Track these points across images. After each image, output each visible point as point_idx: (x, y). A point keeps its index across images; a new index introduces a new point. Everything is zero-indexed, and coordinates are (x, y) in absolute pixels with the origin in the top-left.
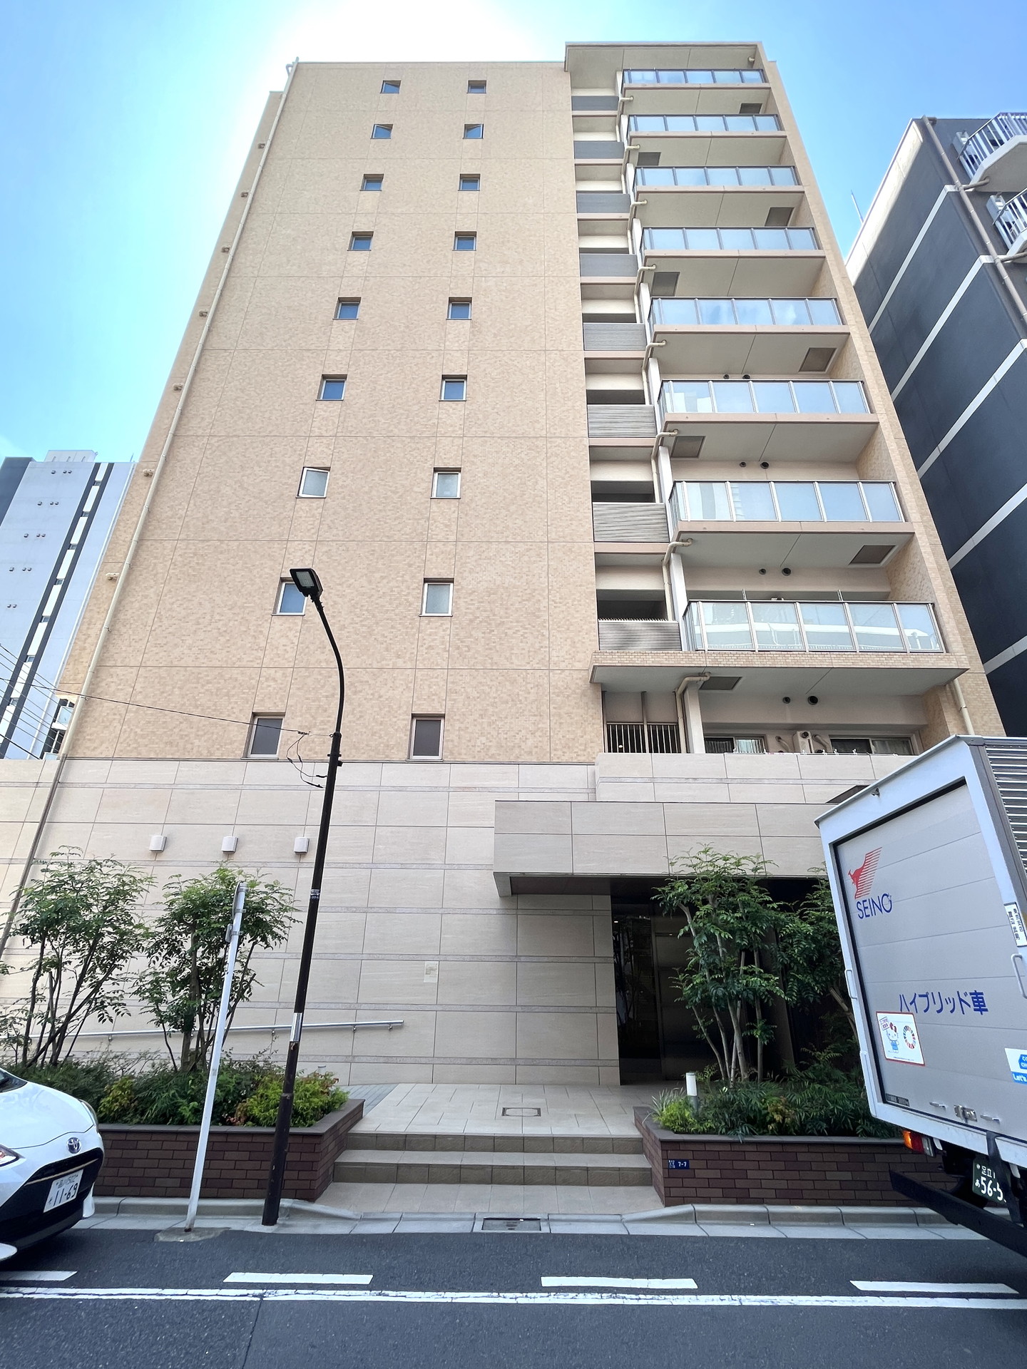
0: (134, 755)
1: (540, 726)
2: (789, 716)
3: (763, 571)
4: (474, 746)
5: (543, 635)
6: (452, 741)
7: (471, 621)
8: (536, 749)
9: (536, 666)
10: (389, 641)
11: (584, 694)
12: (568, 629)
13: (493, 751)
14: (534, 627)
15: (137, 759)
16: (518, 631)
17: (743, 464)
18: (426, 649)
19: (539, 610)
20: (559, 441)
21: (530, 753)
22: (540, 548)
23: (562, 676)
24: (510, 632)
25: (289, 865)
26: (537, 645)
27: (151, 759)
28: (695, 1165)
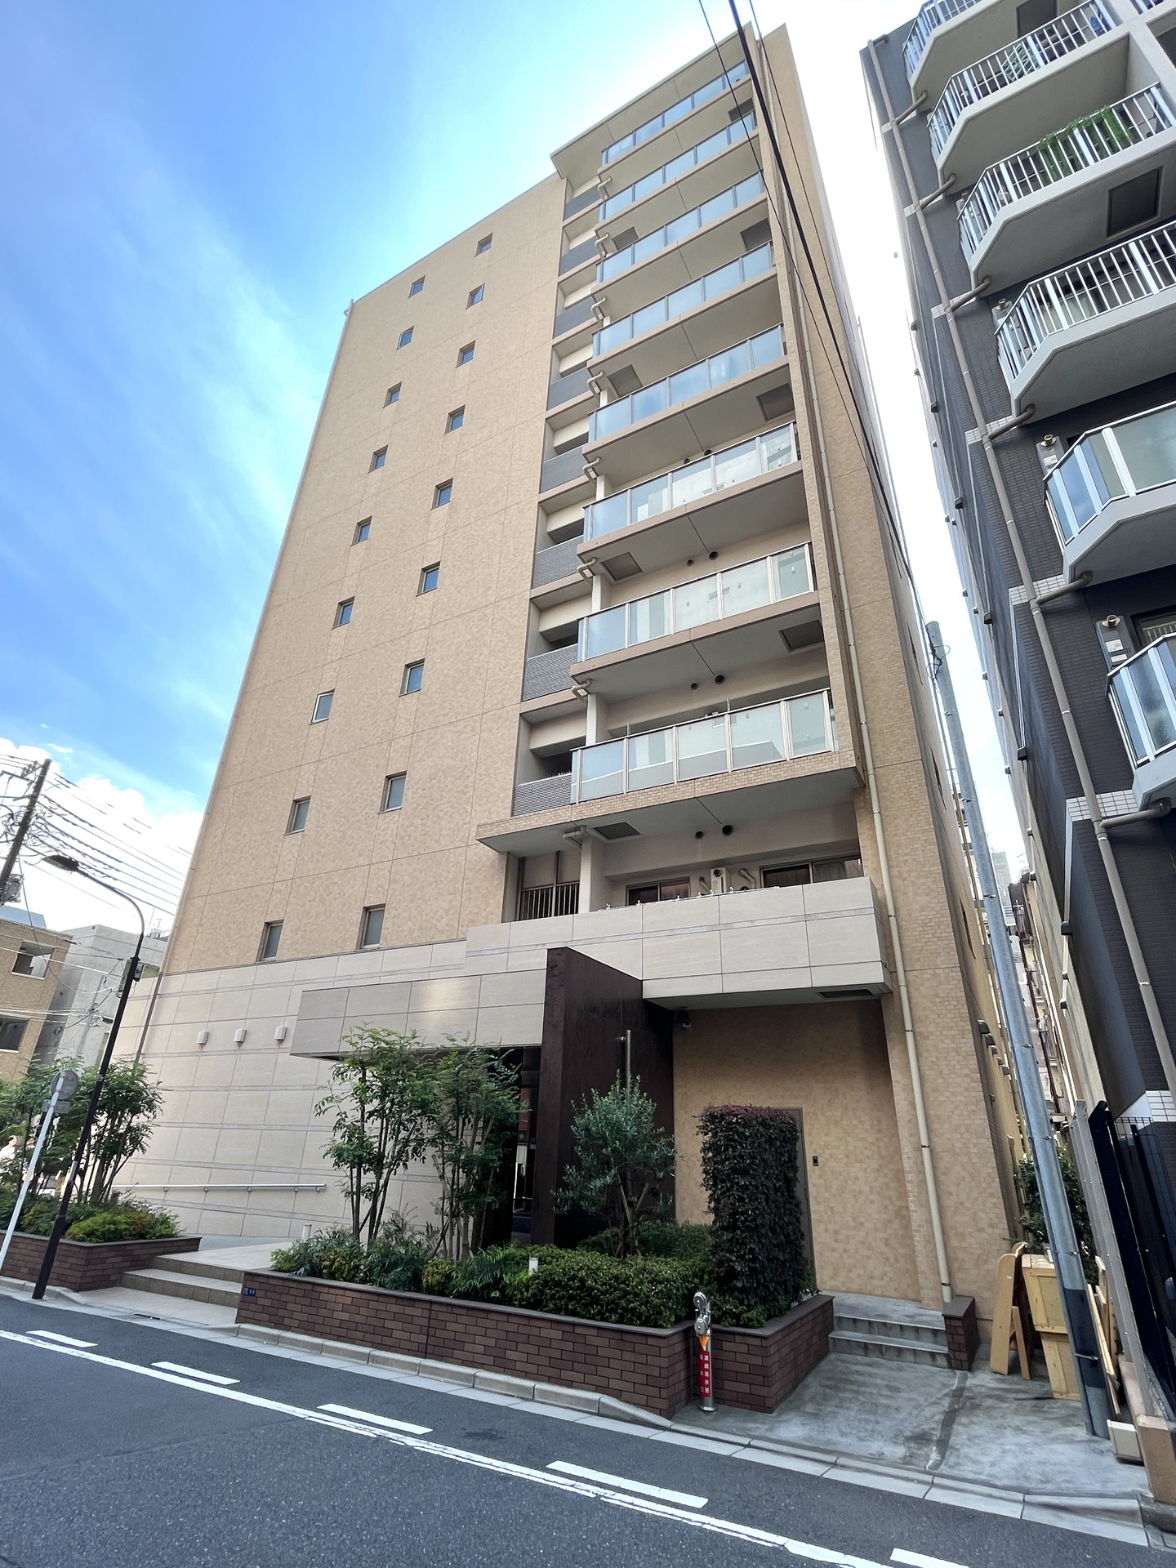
0: (198, 968)
1: (453, 904)
2: (702, 854)
3: (694, 686)
4: (402, 931)
5: (467, 812)
6: (388, 928)
7: (415, 809)
8: (447, 928)
9: (458, 844)
10: (356, 842)
11: (492, 866)
12: (488, 800)
13: (415, 934)
14: (461, 804)
15: (199, 971)
16: (448, 812)
17: (690, 562)
18: (380, 844)
19: (467, 786)
20: (505, 602)
21: (442, 932)
22: (475, 722)
23: (477, 850)
24: (441, 814)
25: (273, 1051)
26: (461, 824)
27: (206, 970)
28: (259, 1293)
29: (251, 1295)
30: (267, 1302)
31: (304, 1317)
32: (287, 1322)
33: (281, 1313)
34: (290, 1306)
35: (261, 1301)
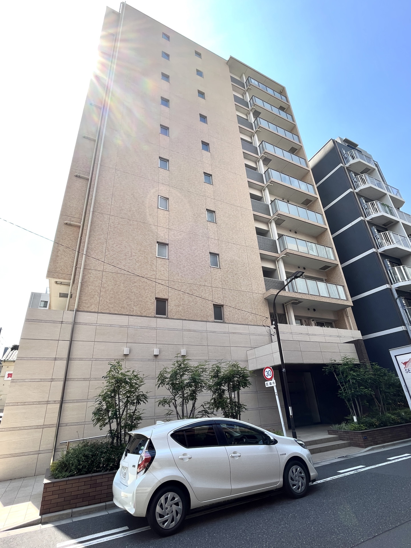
1: (252, 312)
2: (310, 314)
3: (299, 267)
4: (234, 318)
5: (249, 280)
6: (226, 315)
7: (227, 271)
8: (252, 320)
9: (249, 291)
10: (201, 275)
11: (263, 303)
12: (256, 279)
13: (240, 320)
14: (246, 276)
16: (242, 277)
17: (290, 231)
18: (214, 280)
19: (247, 271)
22: (244, 248)
23: (256, 295)
24: (239, 277)
26: (248, 283)
28: (368, 437)
29: (366, 438)
30: (371, 439)
31: (382, 439)
32: (378, 442)
33: (376, 440)
34: (377, 438)
35: (369, 439)
